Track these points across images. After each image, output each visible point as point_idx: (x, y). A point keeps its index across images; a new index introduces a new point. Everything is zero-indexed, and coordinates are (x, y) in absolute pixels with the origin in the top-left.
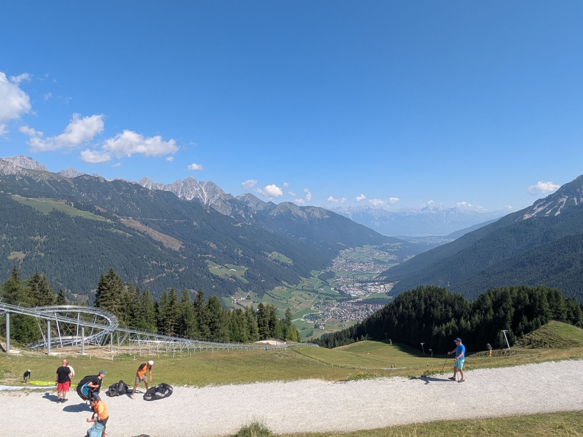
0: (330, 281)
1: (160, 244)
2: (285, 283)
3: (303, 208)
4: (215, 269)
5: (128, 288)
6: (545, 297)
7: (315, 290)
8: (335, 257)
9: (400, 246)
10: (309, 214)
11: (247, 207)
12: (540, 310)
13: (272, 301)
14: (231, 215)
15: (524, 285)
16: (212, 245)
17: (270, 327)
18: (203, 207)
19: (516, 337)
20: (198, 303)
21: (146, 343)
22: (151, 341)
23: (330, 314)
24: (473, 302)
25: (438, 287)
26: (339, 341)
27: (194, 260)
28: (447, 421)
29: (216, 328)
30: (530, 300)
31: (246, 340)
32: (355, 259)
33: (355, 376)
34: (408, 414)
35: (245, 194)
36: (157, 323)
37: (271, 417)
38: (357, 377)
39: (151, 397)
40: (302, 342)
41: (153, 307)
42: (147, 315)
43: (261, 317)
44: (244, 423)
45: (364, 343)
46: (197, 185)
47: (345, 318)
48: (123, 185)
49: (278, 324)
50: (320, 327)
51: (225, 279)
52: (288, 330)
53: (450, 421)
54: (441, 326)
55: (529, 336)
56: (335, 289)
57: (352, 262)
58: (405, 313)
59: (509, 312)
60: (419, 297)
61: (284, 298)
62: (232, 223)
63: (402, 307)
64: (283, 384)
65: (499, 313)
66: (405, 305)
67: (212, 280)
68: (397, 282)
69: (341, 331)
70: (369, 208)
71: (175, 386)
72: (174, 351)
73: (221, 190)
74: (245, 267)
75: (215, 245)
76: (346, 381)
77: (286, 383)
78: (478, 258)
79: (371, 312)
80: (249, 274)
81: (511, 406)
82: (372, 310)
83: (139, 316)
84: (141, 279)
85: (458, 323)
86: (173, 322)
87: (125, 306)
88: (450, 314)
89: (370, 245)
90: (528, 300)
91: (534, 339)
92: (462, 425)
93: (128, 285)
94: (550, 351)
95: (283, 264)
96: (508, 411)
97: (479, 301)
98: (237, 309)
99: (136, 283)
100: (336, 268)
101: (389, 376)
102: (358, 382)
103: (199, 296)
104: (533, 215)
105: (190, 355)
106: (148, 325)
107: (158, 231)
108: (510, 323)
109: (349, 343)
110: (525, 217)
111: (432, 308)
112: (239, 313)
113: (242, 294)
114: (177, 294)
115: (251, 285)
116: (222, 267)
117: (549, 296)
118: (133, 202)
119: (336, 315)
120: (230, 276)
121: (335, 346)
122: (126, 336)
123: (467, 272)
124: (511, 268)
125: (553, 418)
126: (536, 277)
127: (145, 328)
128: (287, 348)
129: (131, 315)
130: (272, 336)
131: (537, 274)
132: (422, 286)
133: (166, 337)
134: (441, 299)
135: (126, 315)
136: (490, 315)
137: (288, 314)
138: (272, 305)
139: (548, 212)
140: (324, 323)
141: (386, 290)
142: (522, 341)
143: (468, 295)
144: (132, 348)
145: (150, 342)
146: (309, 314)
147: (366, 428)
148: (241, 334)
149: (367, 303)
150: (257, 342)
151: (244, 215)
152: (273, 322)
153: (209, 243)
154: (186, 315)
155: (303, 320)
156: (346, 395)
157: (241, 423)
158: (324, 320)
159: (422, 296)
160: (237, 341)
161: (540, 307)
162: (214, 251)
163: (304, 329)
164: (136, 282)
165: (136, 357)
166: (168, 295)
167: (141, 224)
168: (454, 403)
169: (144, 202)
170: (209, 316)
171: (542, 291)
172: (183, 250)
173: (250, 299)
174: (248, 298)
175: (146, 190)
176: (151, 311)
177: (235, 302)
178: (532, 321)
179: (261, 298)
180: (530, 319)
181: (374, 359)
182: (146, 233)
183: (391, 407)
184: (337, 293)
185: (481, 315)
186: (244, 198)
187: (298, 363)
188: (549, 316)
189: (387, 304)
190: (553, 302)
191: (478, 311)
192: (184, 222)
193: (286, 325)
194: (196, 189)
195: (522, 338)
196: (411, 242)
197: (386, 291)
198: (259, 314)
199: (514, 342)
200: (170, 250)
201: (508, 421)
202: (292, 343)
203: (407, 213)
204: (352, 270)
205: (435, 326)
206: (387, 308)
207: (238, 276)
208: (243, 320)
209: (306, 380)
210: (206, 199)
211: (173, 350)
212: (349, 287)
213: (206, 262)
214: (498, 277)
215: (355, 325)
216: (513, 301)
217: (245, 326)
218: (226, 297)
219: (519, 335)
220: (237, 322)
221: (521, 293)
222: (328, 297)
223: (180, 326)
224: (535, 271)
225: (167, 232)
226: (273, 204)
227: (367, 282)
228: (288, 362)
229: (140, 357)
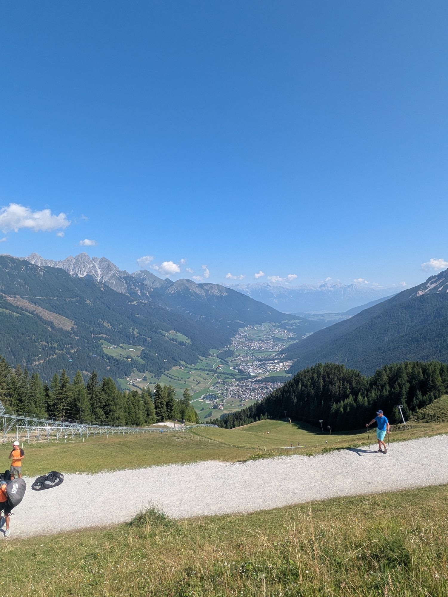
0: (229, 360)
1: (51, 324)
2: (183, 363)
3: (201, 286)
4: (109, 350)
5: (16, 372)
6: (438, 372)
7: (213, 370)
8: (233, 335)
9: (299, 323)
10: (207, 292)
11: (143, 284)
12: (433, 384)
13: (170, 381)
14: (126, 292)
15: (418, 360)
16: (106, 324)
17: (167, 408)
18: (96, 284)
19: (411, 412)
20: (91, 385)
21: (35, 429)
22: (41, 427)
23: (229, 393)
24: (369, 378)
25: (336, 364)
26: (238, 421)
27: (87, 340)
28: (344, 498)
29: (110, 411)
30: (424, 375)
31: (142, 423)
32: (254, 337)
33: (253, 456)
34: (306, 492)
35: (141, 271)
36: (48, 408)
37: (168, 501)
38: (256, 457)
39: (40, 487)
40: (200, 423)
41: (42, 391)
42: (36, 399)
43: (158, 398)
44: (139, 509)
45: (264, 422)
46: (90, 261)
47: (244, 398)
48: (9, 262)
49: (176, 405)
50: (219, 407)
51: (120, 359)
52: (186, 411)
53: (346, 497)
54: (339, 403)
55: (423, 410)
56: (234, 368)
57: (251, 340)
58: (304, 390)
59: (404, 387)
60: (317, 375)
61: (182, 378)
62: (127, 302)
63: (301, 385)
64: (180, 467)
65: (394, 388)
66: (304, 382)
67: (106, 361)
68: (296, 360)
69: (240, 410)
70: (268, 285)
71: (66, 473)
72: (66, 437)
73: (116, 267)
74: (141, 346)
75: (109, 324)
76: (245, 461)
77: (183, 465)
78: (374, 335)
79: (270, 391)
80: (145, 354)
81: (405, 480)
82: (271, 388)
83: (27, 401)
84: (29, 361)
85: (356, 400)
86: (64, 406)
87: (11, 391)
88: (348, 390)
89: (269, 323)
90: (422, 375)
91: (427, 413)
92: (358, 501)
93: (15, 368)
94: (443, 424)
95: (181, 343)
96: (402, 484)
97: (375, 377)
98: (133, 391)
99: (24, 365)
100: (235, 346)
101: (287, 455)
102: (256, 462)
103: (92, 378)
104: (426, 291)
105: (83, 441)
106: (37, 410)
107: (48, 310)
108: (405, 398)
109: (249, 422)
110: (418, 293)
111: (330, 385)
112: (135, 395)
113: (137, 375)
114: (69, 377)
115: (147, 365)
116: (116, 348)
117: (441, 371)
118: (21, 279)
119: (235, 394)
120: (126, 356)
121: (234, 427)
122: (13, 423)
123: (364, 349)
124: (405, 344)
125: (444, 490)
126: (430, 353)
127: (34, 414)
128: (185, 430)
129: (18, 400)
130: (169, 418)
131: (430, 350)
132: (321, 363)
133: (57, 423)
134: (339, 376)
135: (13, 400)
136: (386, 390)
137: (186, 395)
138: (170, 386)
139: (440, 289)
140: (223, 403)
141: (285, 368)
142: (417, 416)
143: (365, 372)
144: (20, 435)
145: (39, 428)
146: (208, 394)
147: (264, 509)
148: (138, 416)
149: (267, 381)
150: (154, 424)
151: (140, 292)
152: (171, 404)
153: (104, 322)
154: (79, 399)
155: (202, 400)
156: (245, 476)
157: (136, 510)
158: (224, 400)
159: (320, 373)
160: (133, 424)
161: (433, 381)
162: (109, 331)
163: (203, 409)
164: (24, 364)
165: (24, 445)
166: (59, 378)
167: (29, 302)
168: (350, 479)
169: (33, 280)
170: (103, 399)
171: (435, 366)
172: (75, 330)
173: (146, 380)
174: (145, 379)
175: (35, 267)
176: (40, 396)
177: (131, 383)
178: (426, 396)
179: (158, 379)
180: (424, 394)
181: (274, 438)
182: (35, 313)
183: (289, 486)
184: (237, 372)
185: (378, 391)
186: (139, 275)
187: (197, 444)
188: (442, 391)
189: (286, 382)
190: (445, 376)
191: (374, 387)
192: (77, 300)
193: (184, 406)
194: (89, 266)
195: (416, 413)
196: (309, 319)
197: (285, 369)
198: (156, 395)
199: (409, 416)
200: (61, 330)
201: (402, 495)
202: (191, 425)
203: (306, 290)
204: (251, 348)
205: (333, 403)
206: (286, 386)
207: (134, 356)
208: (139, 402)
209: (204, 462)
210: (99, 276)
211: (64, 435)
212: (248, 366)
213: (100, 343)
214: (394, 353)
215: (254, 404)
216: (408, 377)
217: (141, 408)
218: (122, 378)
219: (413, 410)
220: (133, 404)
221: (415, 369)
222: (227, 376)
223: (72, 410)
224: (428, 346)
225: (58, 311)
226: (170, 281)
227: (266, 360)
228: (187, 444)
229: (28, 445)
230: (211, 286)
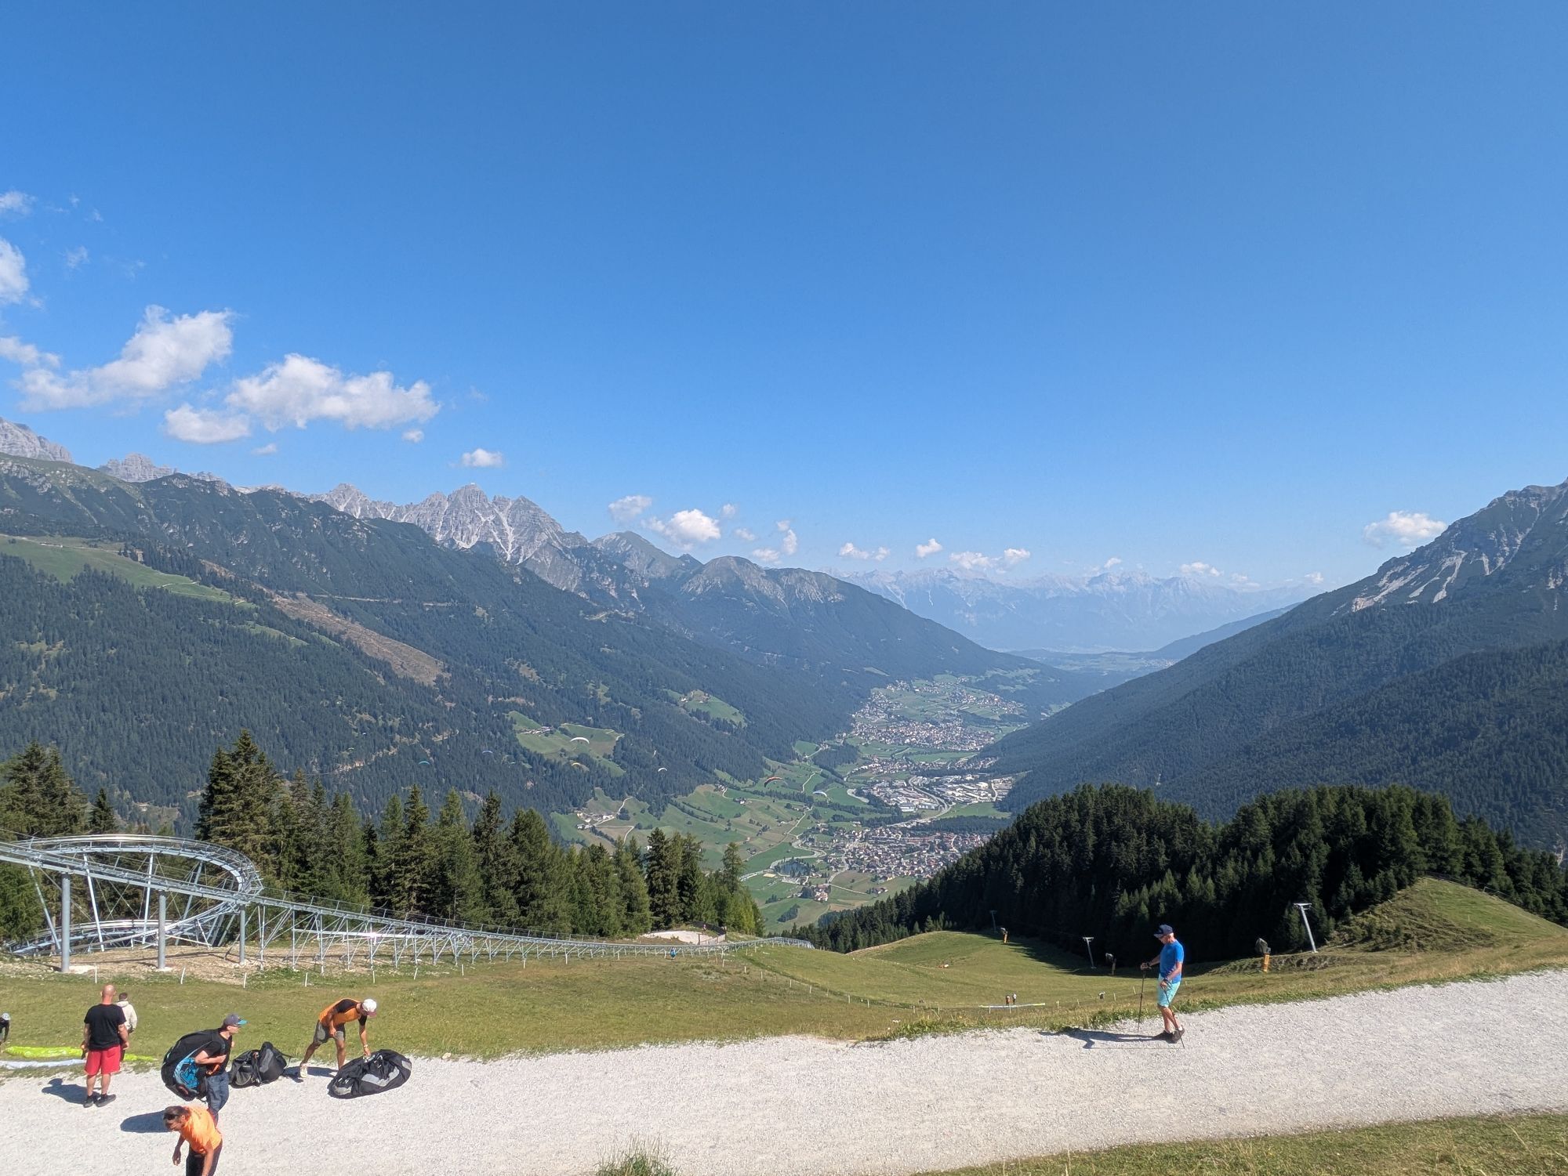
0: (845, 769)
1: (384, 667)
2: (723, 775)
3: (773, 575)
4: (533, 737)
5: (292, 788)
6: (1408, 815)
7: (803, 795)
8: (858, 706)
9: (1032, 677)
10: (789, 591)
11: (622, 568)
12: (1394, 849)
13: (689, 823)
14: (578, 589)
15: (1353, 782)
16: (526, 671)
17: (681, 894)
18: (503, 567)
19: (1332, 921)
20: (485, 827)
21: (338, 939)
22: (355, 934)
23: (843, 859)
24: (1220, 829)
25: (1130, 788)
26: (866, 933)
27: (477, 711)
28: (1152, 1147)
29: (533, 897)
30: (1369, 824)
31: (615, 931)
32: (913, 711)
33: (909, 1027)
34: (1048, 1129)
35: (618, 534)
36: (372, 885)
37: (682, 1140)
38: (914, 1031)
39: (350, 1089)
40: (767, 934)
41: (359, 839)
42: (343, 860)
43: (656, 868)
44: (606, 1157)
45: (933, 936)
46: (487, 506)
47: (883, 871)
48: (282, 505)
49: (704, 885)
50: (818, 894)
51: (560, 763)
52: (731, 902)
53: (1158, 1146)
54: (1136, 892)
55: (1367, 917)
56: (859, 793)
57: (904, 719)
58: (1044, 856)
59: (1314, 854)
60: (1080, 815)
61: (720, 816)
62: (581, 614)
63: (1036, 841)
64: (713, 1049)
65: (1288, 857)
66: (1043, 836)
67: (524, 767)
68: (1023, 774)
69: (872, 904)
70: (951, 576)
71: (417, 1056)
72: (417, 960)
73: (553, 523)
74: (616, 730)
75: (533, 671)
76: (885, 1039)
77: (721, 1046)
78: (1234, 712)
79: (953, 855)
80: (626, 750)
81: (1318, 1104)
82: (957, 849)
83: (321, 864)
84: (327, 762)
85: (1182, 885)
86: (415, 881)
87: (281, 838)
88: (1162, 859)
89: (953, 674)
90: (1365, 823)
91: (1378, 925)
92: (1190, 1156)
93: (291, 780)
94: (1419, 956)
95: (719, 725)
96: (1310, 1116)
97: (1237, 826)
98: (593, 846)
99: (314, 773)
100: (860, 735)
101: (999, 1027)
102: (916, 1042)
103: (488, 811)
104: (1376, 599)
105: (460, 973)
106: (346, 888)
107: (378, 632)
108: (1318, 883)
109: (894, 936)
110: (1356, 604)
111: (1114, 843)
112: (598, 857)
113: (604, 804)
114: (427, 805)
115: (631, 779)
116: (552, 732)
117: (1417, 814)
118: (310, 552)
119: (860, 862)
120: (575, 755)
121: (855, 947)
122: (282, 920)
123: (1205, 749)
124: (1319, 738)
125: (1427, 1136)
126: (1386, 764)
127: (337, 899)
128: (726, 952)
129: (297, 862)
130: (685, 919)
131: (1386, 755)
132: (1089, 786)
133: (394, 923)
134: (1138, 821)
135: (285, 862)
136: (1266, 862)
137: (730, 858)
138: (689, 834)
139: (1416, 593)
140: (827, 885)
141: (993, 796)
142: (1349, 931)
143: (1209, 810)
144: (300, 953)
145: (350, 937)
146: (788, 859)
147: (937, 1168)
148: (603, 913)
149: (944, 830)
150: (646, 935)
151: (616, 590)
152: (691, 882)
153: (519, 666)
154: (452, 863)
155: (772, 876)
156: (885, 1079)
157: (597, 1159)
158: (829, 876)
159: (1088, 813)
160: (591, 933)
161: (1394, 841)
162: (533, 688)
163: (774, 899)
164: (314, 770)
165: (311, 978)
166: (401, 807)
167: (330, 610)
168: (1170, 1098)
169: (339, 552)
170: (513, 864)
171: (1400, 800)
172: (446, 684)
173: (628, 818)
174: (624, 816)
175: (347, 519)
176: (354, 852)
177: (587, 827)
178: (1373, 879)
179: (658, 817)
180: (1369, 874)
181: (961, 980)
182: (344, 638)
183: (1004, 1110)
184: (865, 803)
185: (1243, 863)
186: (614, 544)
187: (757, 991)
188: (1418, 867)
189: (996, 832)
190: (1428, 828)
191: (1233, 852)
192: (451, 607)
193: (724, 888)
194: (483, 520)
195: (1348, 923)
196: (1061, 667)
197: (994, 799)
198: (651, 859)
199: (1328, 933)
200: (410, 684)
201: (1311, 1145)
202: (742, 938)
203: (1051, 591)
204: (903, 742)
205: (1122, 892)
206: (996, 844)
207: (596, 755)
208: (607, 875)
209: (776, 1039)
210: (510, 546)
211: (413, 957)
212: (896, 787)
213: (509, 719)
214: (1287, 763)
215: (911, 888)
216: (1326, 827)
217: (613, 892)
218: (563, 812)
219: (1339, 915)
220: (592, 881)
221: (1345, 805)
222: (838, 812)
223: (434, 892)
224: (1381, 746)
225: (403, 635)
226: (695, 562)
227: (943, 772)
228: (730, 989)
229: (321, 978)
230: (801, 575)
